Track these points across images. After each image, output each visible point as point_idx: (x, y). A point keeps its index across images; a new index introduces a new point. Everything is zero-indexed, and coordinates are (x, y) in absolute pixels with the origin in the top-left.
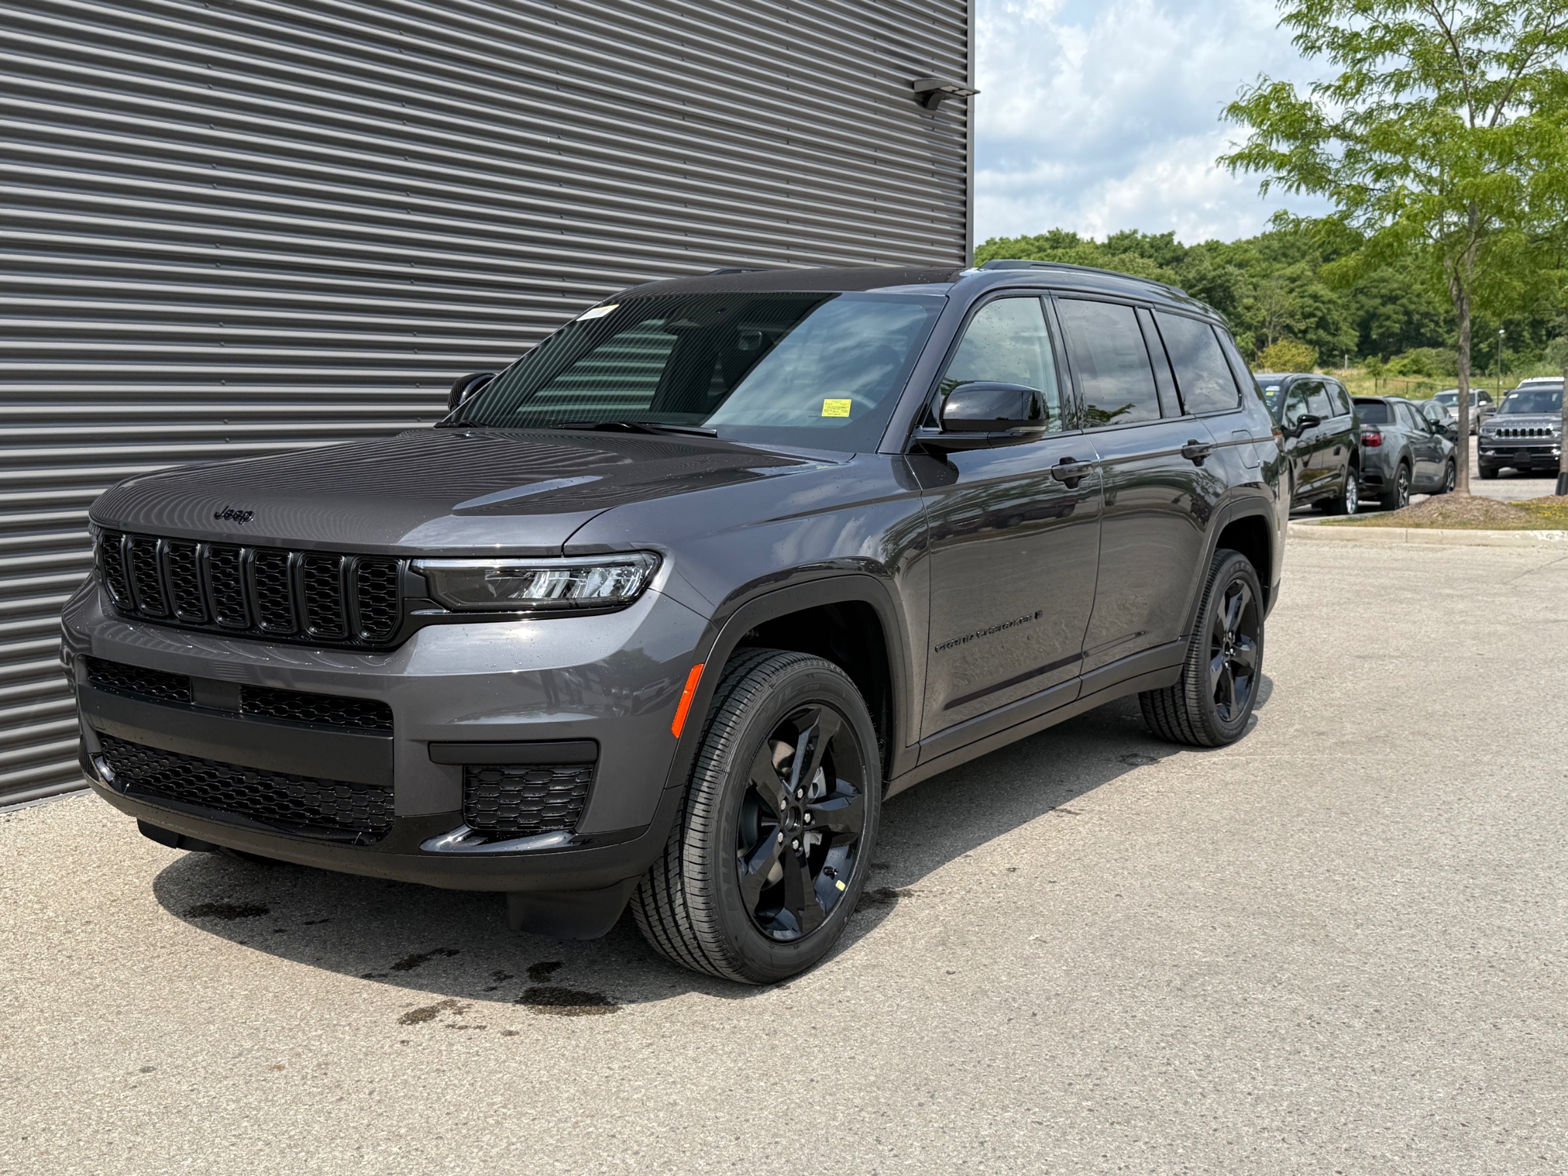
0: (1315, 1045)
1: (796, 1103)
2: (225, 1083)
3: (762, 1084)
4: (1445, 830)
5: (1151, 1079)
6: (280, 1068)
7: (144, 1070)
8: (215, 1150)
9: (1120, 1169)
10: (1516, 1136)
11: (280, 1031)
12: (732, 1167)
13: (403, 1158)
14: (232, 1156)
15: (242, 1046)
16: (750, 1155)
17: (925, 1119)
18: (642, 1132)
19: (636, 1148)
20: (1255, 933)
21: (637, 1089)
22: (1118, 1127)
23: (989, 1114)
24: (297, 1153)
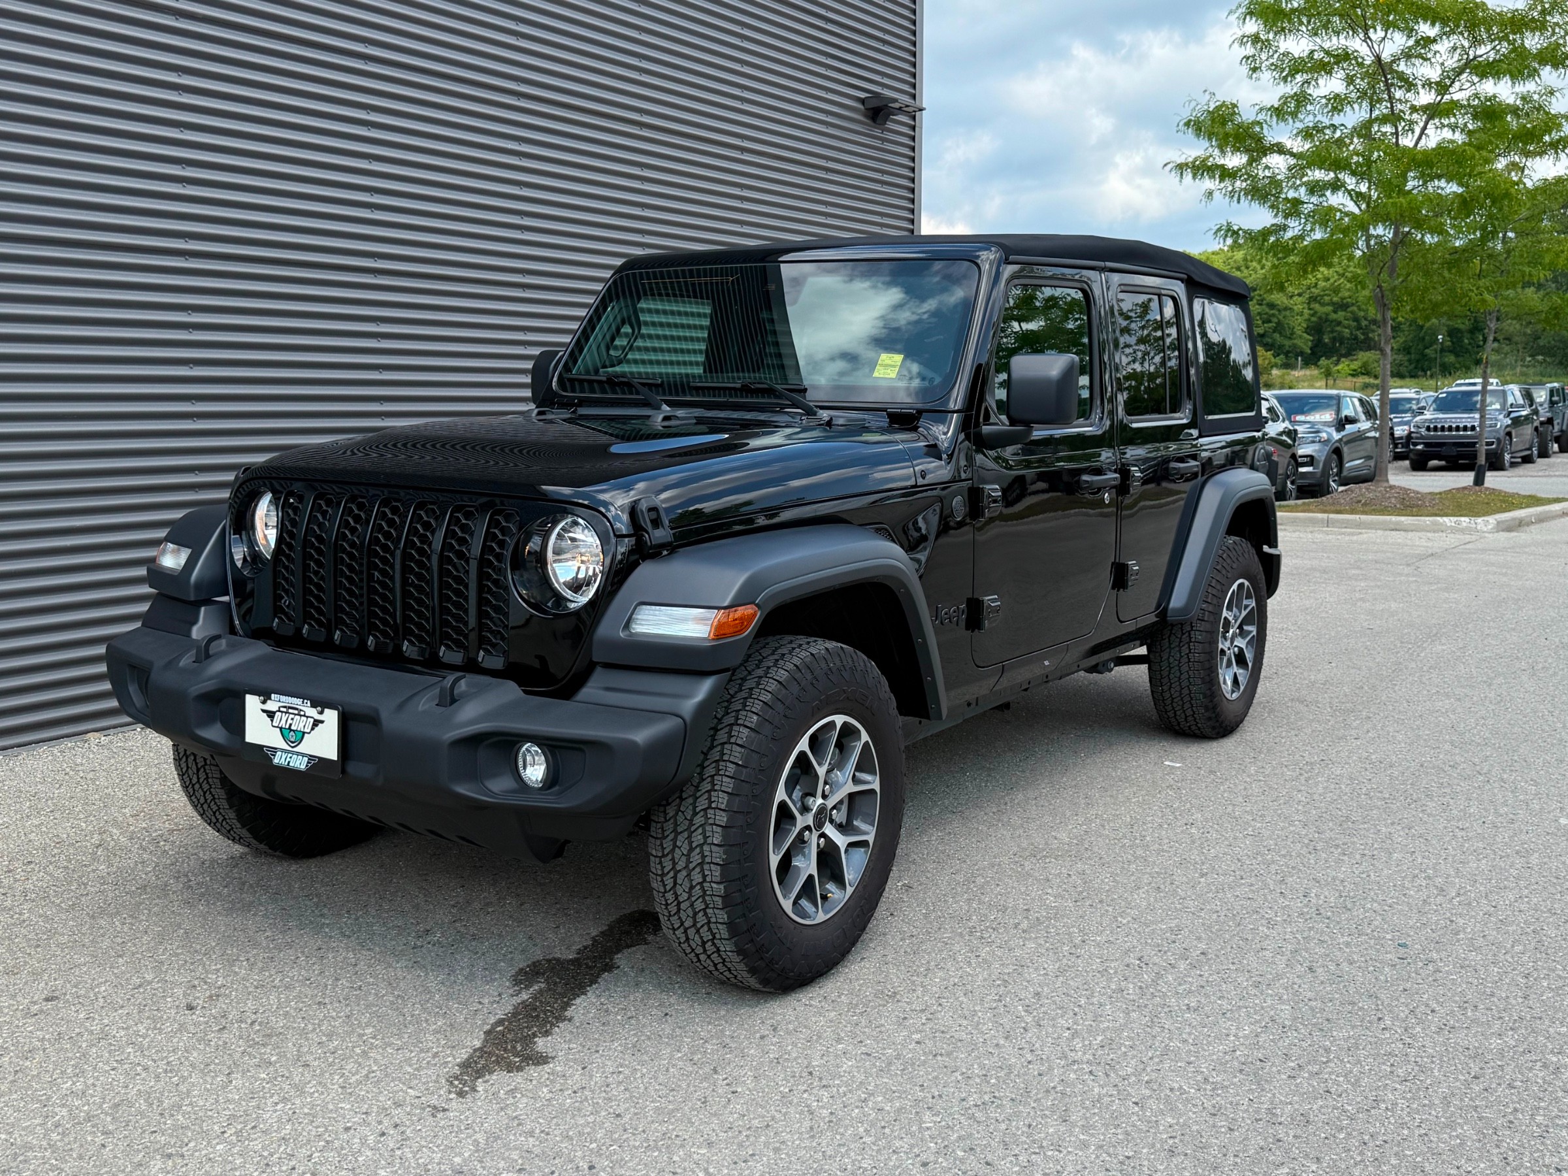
2: (120, 1012)
4: (1303, 788)
5: (980, 1014)
7: (47, 1000)
8: (96, 1074)
10: (1309, 1072)
22: (939, 1058)
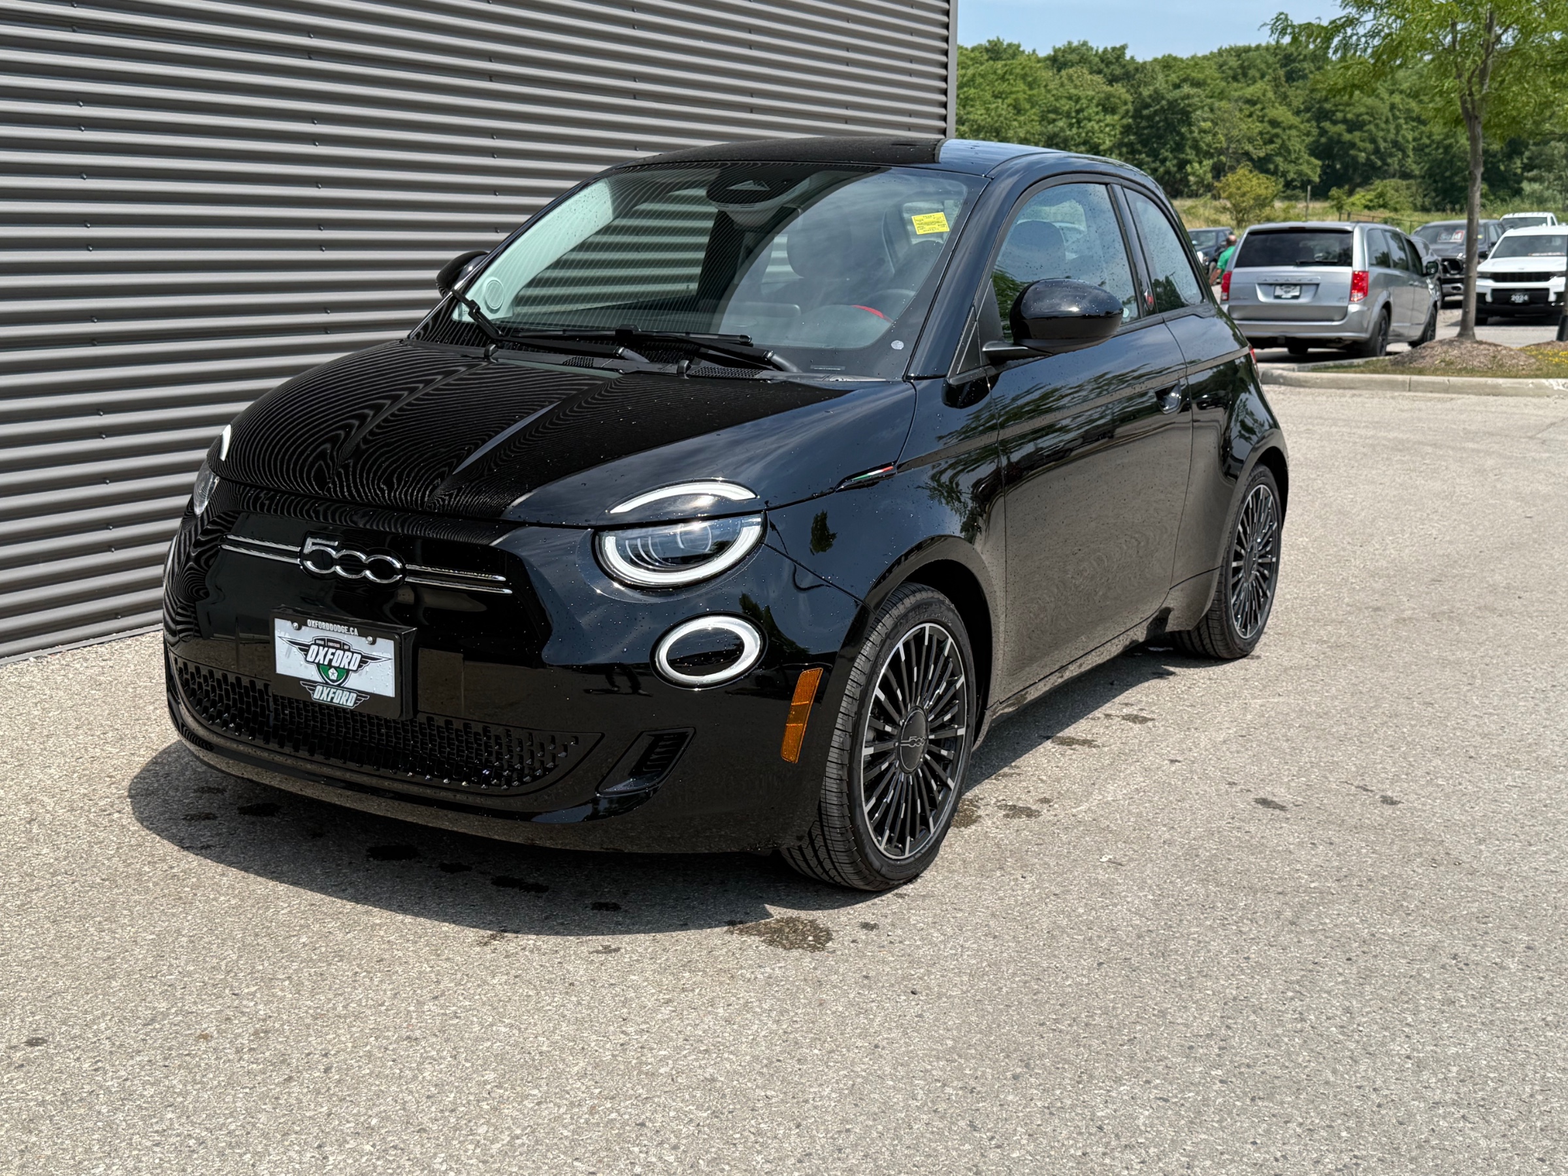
0: (1470, 992)
1: (863, 1077)
3: (816, 1051)
6: (206, 1037)
7: (31, 1044)
8: (135, 1153)
9: (1277, 1160)
11: (202, 988)
12: (798, 1165)
13: (378, 1159)
14: (157, 1161)
15: (155, 1008)
16: (818, 1147)
17: (1024, 1096)
18: (677, 1118)
19: (673, 1140)
20: (1364, 851)
21: (663, 1060)
23: (1101, 1088)
24: (241, 1156)
